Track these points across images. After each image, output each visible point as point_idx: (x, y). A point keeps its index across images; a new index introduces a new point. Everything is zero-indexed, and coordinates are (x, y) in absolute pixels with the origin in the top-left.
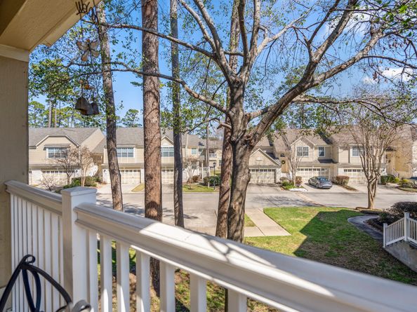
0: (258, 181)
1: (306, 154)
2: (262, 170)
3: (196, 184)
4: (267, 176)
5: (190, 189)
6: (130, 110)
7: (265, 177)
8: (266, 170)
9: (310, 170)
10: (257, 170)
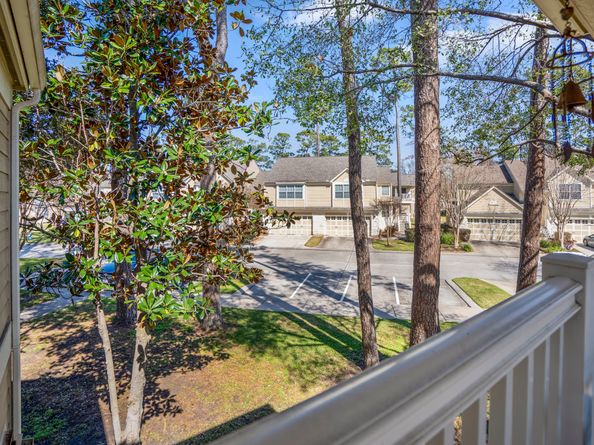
0: (491, 238)
1: (577, 196)
2: (497, 221)
3: (394, 238)
4: (508, 230)
5: (388, 246)
6: (279, 135)
7: (504, 232)
8: (505, 221)
9: (585, 222)
10: (490, 221)
